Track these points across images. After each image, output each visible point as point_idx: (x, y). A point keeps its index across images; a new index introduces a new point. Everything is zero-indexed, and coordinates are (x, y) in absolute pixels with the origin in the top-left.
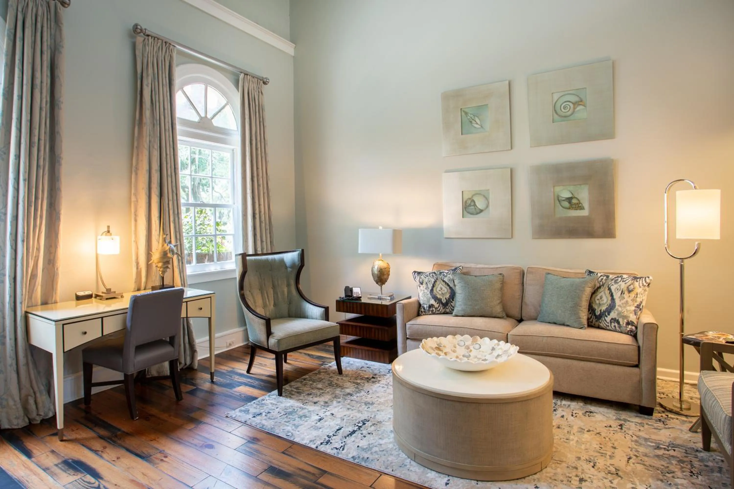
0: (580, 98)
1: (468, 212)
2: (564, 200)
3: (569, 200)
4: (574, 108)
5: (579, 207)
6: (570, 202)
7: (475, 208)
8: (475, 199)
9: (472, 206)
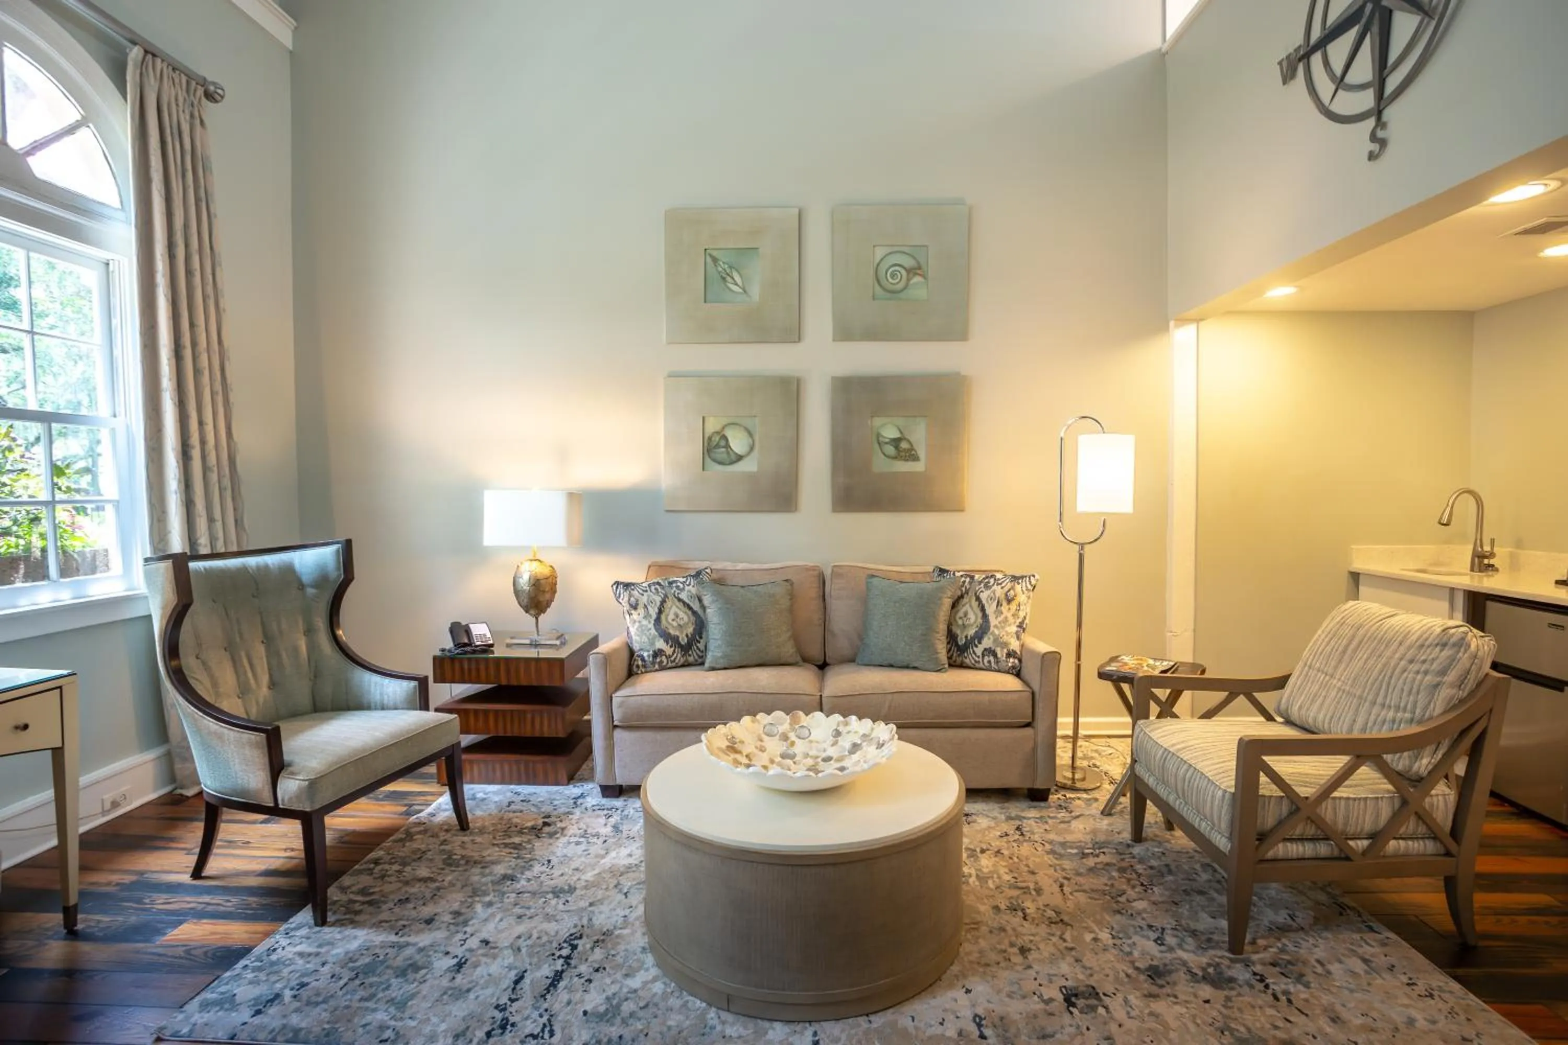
0: (918, 263)
1: (715, 461)
2: (886, 443)
3: (896, 442)
4: (908, 280)
5: (911, 455)
6: (897, 447)
7: (728, 453)
8: (729, 433)
9: (723, 447)
